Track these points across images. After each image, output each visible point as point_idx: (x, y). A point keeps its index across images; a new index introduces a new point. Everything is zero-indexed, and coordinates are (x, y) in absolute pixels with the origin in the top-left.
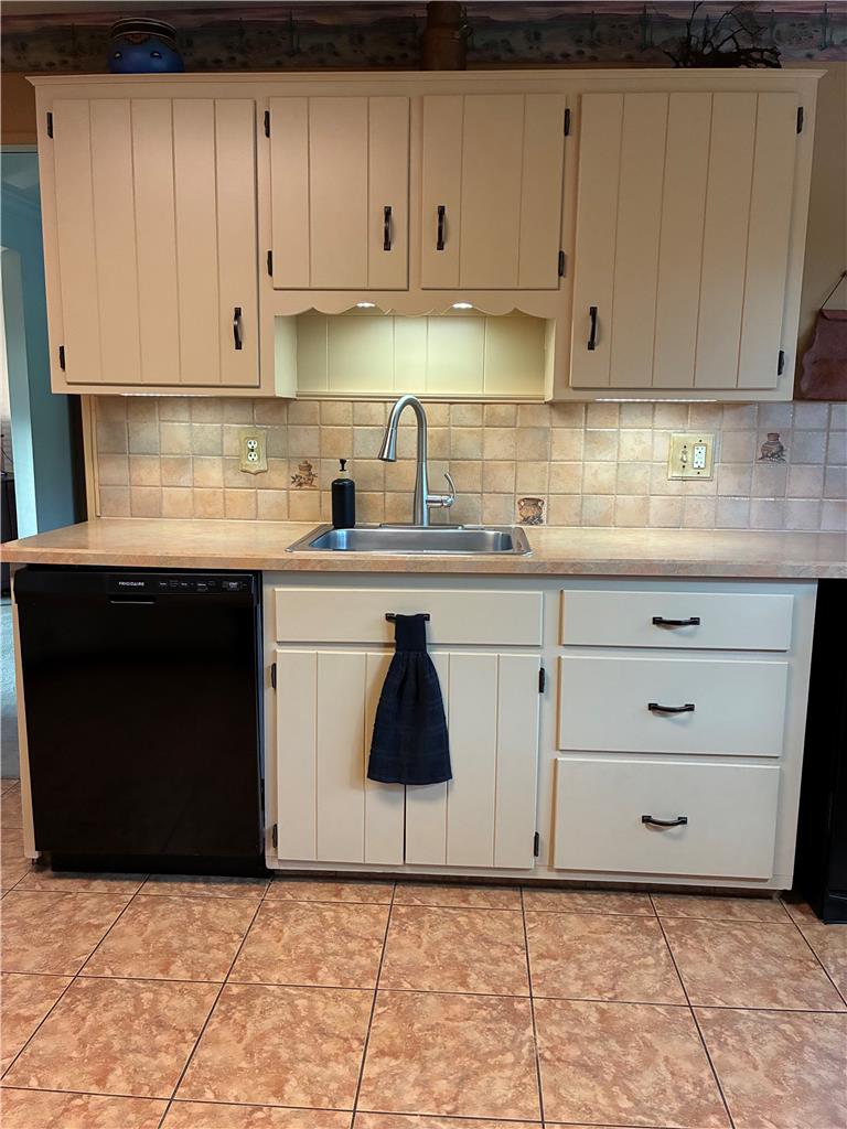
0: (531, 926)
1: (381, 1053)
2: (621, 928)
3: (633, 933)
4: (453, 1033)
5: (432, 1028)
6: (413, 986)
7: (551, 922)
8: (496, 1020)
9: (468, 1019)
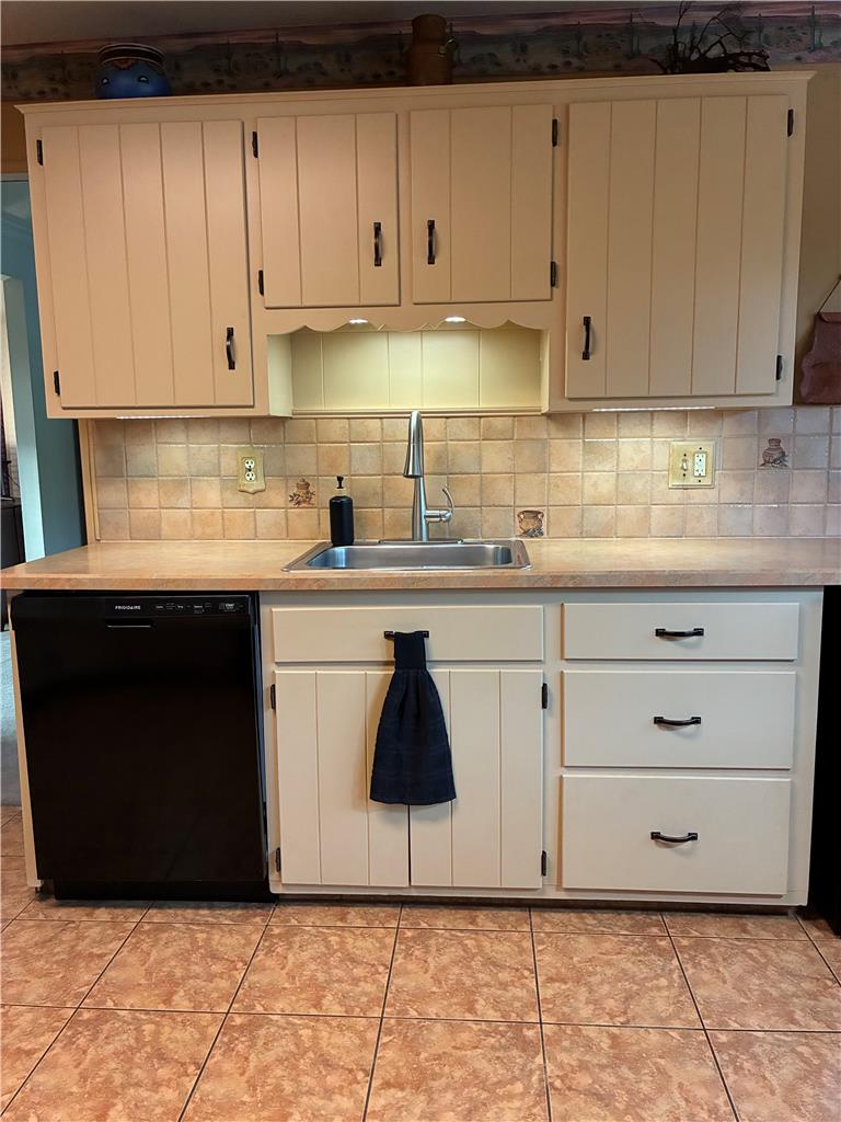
0: (540, 948)
1: (387, 1085)
2: (632, 949)
3: (645, 954)
4: (461, 1062)
5: (439, 1057)
6: (420, 1014)
7: (560, 944)
8: (505, 1048)
9: (476, 1047)
